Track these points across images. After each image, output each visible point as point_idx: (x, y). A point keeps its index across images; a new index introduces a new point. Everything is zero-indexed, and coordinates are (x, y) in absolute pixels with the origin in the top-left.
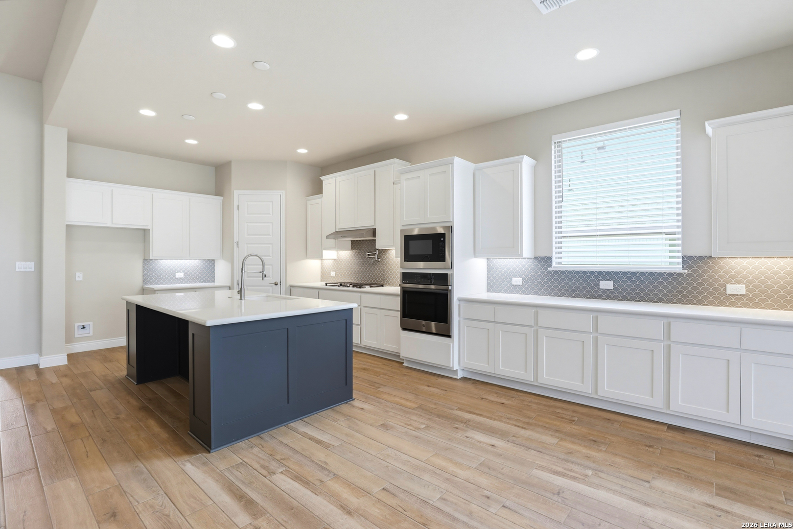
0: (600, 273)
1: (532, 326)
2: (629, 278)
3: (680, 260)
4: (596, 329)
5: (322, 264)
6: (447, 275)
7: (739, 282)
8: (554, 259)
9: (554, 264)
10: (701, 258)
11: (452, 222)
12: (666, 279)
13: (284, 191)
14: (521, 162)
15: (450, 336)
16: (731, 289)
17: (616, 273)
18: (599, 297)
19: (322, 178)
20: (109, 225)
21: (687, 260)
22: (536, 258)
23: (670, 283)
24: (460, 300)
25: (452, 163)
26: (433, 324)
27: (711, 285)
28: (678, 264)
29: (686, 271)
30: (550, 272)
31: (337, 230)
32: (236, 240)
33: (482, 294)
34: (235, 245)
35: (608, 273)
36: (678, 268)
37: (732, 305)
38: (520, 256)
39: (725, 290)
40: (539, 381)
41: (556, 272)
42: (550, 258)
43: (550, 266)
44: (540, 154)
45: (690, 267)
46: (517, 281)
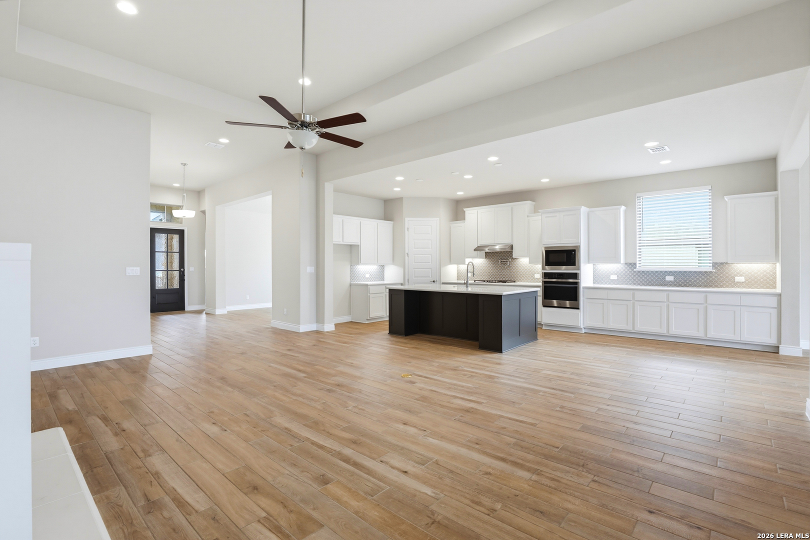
0: (666, 272)
1: (631, 300)
2: (683, 275)
3: (711, 265)
4: (668, 300)
5: (458, 268)
6: (577, 273)
7: (741, 276)
8: (638, 265)
9: (637, 267)
10: (722, 264)
11: (580, 243)
12: (703, 275)
13: (438, 218)
14: (620, 209)
15: (578, 309)
16: (738, 279)
17: (675, 272)
18: (665, 285)
19: (465, 209)
20: (342, 243)
21: (715, 265)
22: (626, 264)
23: (706, 277)
24: (584, 288)
25: (580, 210)
26: (568, 302)
27: (727, 277)
28: (710, 267)
29: (714, 271)
30: (635, 272)
31: (479, 245)
32: (406, 252)
33: (591, 285)
34: (406, 255)
35: (671, 272)
36: (710, 269)
37: (738, 287)
38: (619, 262)
39: (734, 279)
40: (635, 330)
41: (639, 272)
42: (635, 264)
43: (635, 268)
44: (630, 203)
45: (716, 268)
46: (614, 277)
